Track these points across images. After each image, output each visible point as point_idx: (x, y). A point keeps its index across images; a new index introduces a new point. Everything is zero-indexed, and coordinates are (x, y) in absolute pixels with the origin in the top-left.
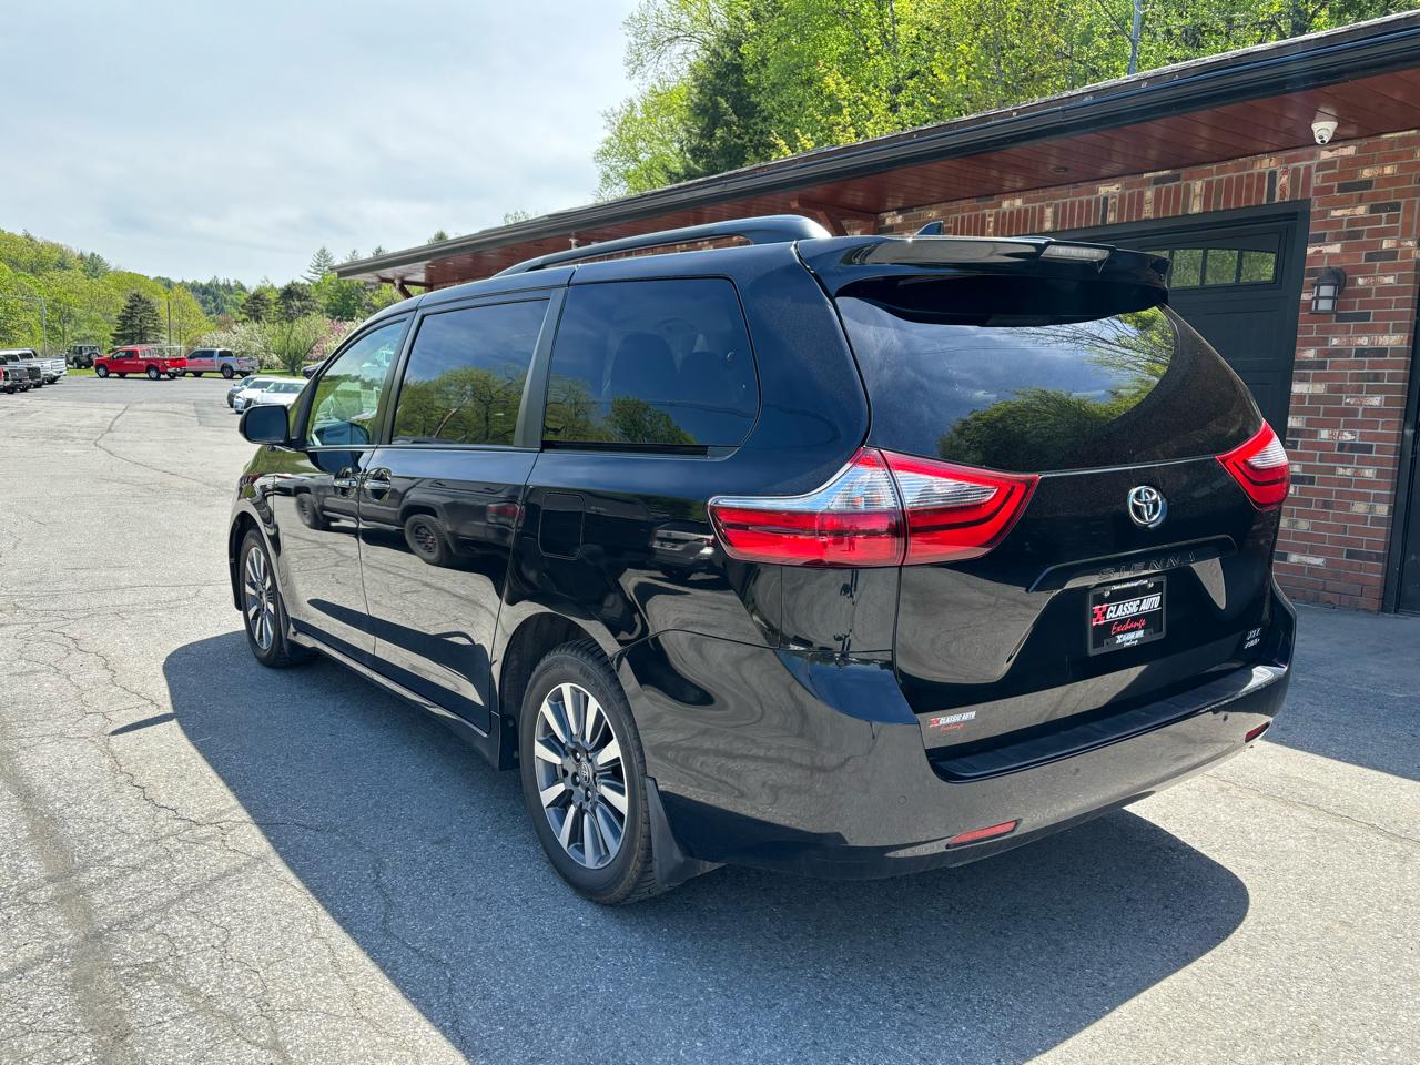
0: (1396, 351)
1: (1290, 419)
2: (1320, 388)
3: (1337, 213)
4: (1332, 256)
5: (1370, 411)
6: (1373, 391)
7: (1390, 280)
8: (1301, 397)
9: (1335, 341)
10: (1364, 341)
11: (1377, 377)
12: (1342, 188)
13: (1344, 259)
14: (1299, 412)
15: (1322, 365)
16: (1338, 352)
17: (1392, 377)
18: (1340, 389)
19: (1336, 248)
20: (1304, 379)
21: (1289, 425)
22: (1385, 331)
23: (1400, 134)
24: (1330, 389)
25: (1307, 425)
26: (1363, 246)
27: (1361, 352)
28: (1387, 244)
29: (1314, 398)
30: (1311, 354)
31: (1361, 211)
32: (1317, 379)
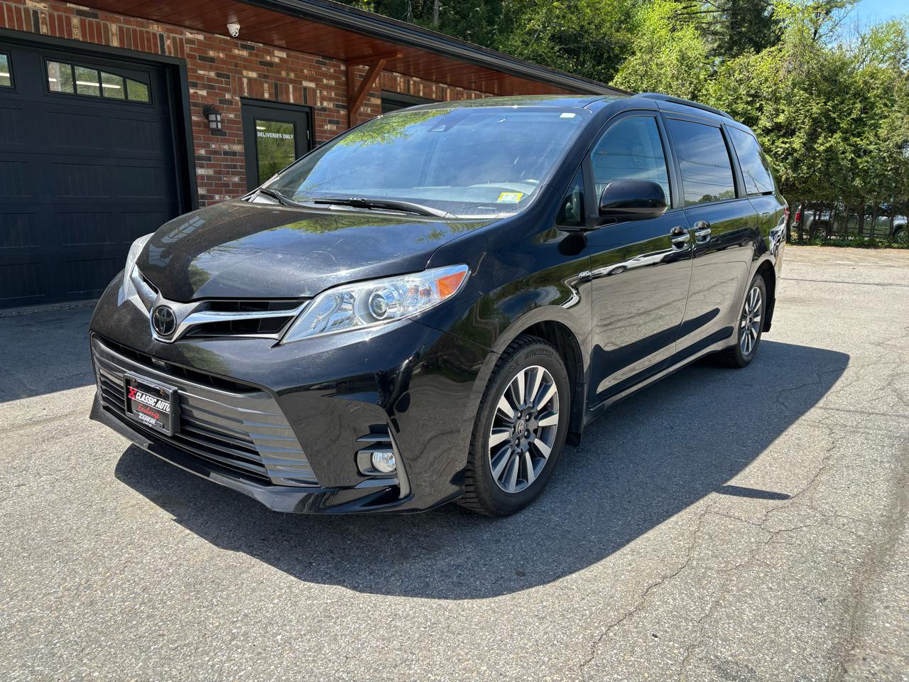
0: (240, 154)
1: (199, 189)
2: (210, 172)
3: (201, 72)
4: (203, 97)
5: (235, 184)
6: (235, 174)
7: (232, 116)
8: (202, 177)
9: (213, 146)
10: (226, 147)
11: (235, 167)
12: (201, 58)
13: (209, 100)
14: (203, 185)
15: (209, 159)
16: (216, 152)
17: (241, 167)
18: (220, 173)
19: (204, 93)
20: (202, 166)
21: (199, 193)
22: (234, 143)
23: (223, 37)
24: (215, 172)
25: (208, 192)
26: (217, 94)
27: (226, 153)
28: (228, 96)
29: (209, 177)
30: (203, 152)
31: (212, 74)
32: (209, 167)
